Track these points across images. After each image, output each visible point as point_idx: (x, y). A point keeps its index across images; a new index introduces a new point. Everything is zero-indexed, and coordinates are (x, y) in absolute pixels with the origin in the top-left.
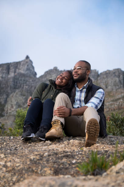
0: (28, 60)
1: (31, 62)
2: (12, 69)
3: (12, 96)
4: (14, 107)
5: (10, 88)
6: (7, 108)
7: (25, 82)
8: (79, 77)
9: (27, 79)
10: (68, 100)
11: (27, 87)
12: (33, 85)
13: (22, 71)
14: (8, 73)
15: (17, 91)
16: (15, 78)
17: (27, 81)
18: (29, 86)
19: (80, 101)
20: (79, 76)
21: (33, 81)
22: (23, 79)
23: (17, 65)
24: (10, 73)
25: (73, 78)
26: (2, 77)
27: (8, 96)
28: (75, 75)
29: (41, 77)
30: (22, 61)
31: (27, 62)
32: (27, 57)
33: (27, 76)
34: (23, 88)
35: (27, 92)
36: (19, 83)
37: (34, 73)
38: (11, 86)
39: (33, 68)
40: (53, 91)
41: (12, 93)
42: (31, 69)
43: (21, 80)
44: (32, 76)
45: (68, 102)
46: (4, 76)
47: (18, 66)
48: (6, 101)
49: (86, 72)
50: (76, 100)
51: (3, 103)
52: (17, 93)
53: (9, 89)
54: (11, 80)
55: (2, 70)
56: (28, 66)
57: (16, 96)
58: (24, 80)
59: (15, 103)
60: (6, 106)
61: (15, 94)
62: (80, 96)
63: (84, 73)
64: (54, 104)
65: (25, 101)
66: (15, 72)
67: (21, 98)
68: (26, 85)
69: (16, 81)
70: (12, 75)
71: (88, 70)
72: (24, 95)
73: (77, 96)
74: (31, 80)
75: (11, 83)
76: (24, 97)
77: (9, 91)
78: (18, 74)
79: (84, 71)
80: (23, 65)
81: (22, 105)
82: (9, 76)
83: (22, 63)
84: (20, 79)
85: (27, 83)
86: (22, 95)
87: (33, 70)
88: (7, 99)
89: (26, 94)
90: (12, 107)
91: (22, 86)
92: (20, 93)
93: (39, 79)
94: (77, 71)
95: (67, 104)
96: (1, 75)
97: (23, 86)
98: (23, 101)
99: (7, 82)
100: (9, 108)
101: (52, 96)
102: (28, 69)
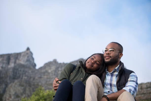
0: (28, 52)
1: (31, 53)
2: (12, 60)
3: (11, 86)
4: (13, 97)
5: (10, 78)
6: (6, 98)
7: (24, 73)
8: (111, 60)
9: (26, 70)
10: (100, 84)
11: (26, 78)
12: (32, 76)
13: (22, 62)
14: (8, 63)
15: (16, 81)
16: (14, 69)
17: (26, 72)
18: (28, 77)
19: (111, 85)
20: (110, 58)
21: (32, 72)
22: (22, 69)
23: (17, 56)
24: (10, 63)
25: (104, 60)
26: (2, 67)
27: (7, 85)
28: (106, 58)
29: (41, 68)
30: (23, 52)
31: (27, 54)
32: (28, 49)
33: (27, 67)
34: (22, 78)
35: (26, 83)
36: (19, 73)
37: (34, 65)
38: (10, 76)
39: (33, 59)
40: (82, 74)
41: (10, 83)
42: (31, 60)
43: (21, 71)
44: (32, 67)
45: (100, 86)
46: (4, 66)
47: (19, 57)
48: (4, 91)
49: (118, 55)
50: (106, 85)
51: (2, 92)
52: (16, 84)
53: (8, 78)
54: (11, 70)
55: (3, 60)
56: (28, 57)
57: (15, 86)
58: (24, 71)
59: (14, 93)
60: (5, 96)
61: (14, 84)
62: (111, 80)
63: (117, 56)
64: (84, 87)
65: (23, 92)
66: (15, 62)
67: (19, 88)
68: (25, 76)
69: (15, 71)
70: (12, 65)
71: (121, 53)
72: (23, 86)
73: (108, 80)
74: (30, 71)
75: (10, 73)
76: (23, 88)
77: (8, 81)
78: (18, 64)
79: (117, 54)
80: (24, 56)
81: (20, 95)
82: (9, 66)
83: (22, 54)
84: (19, 69)
85: (27, 74)
86: (21, 85)
87: (33, 61)
88: (5, 88)
89: (25, 84)
90: (10, 97)
91: (21, 76)
92: (18, 84)
93: (38, 70)
94: (109, 53)
95: (99, 87)
96: (1, 65)
97: (23, 76)
98: (22, 91)
99: (6, 72)
100: (7, 97)
101: (82, 79)
102: (28, 60)
